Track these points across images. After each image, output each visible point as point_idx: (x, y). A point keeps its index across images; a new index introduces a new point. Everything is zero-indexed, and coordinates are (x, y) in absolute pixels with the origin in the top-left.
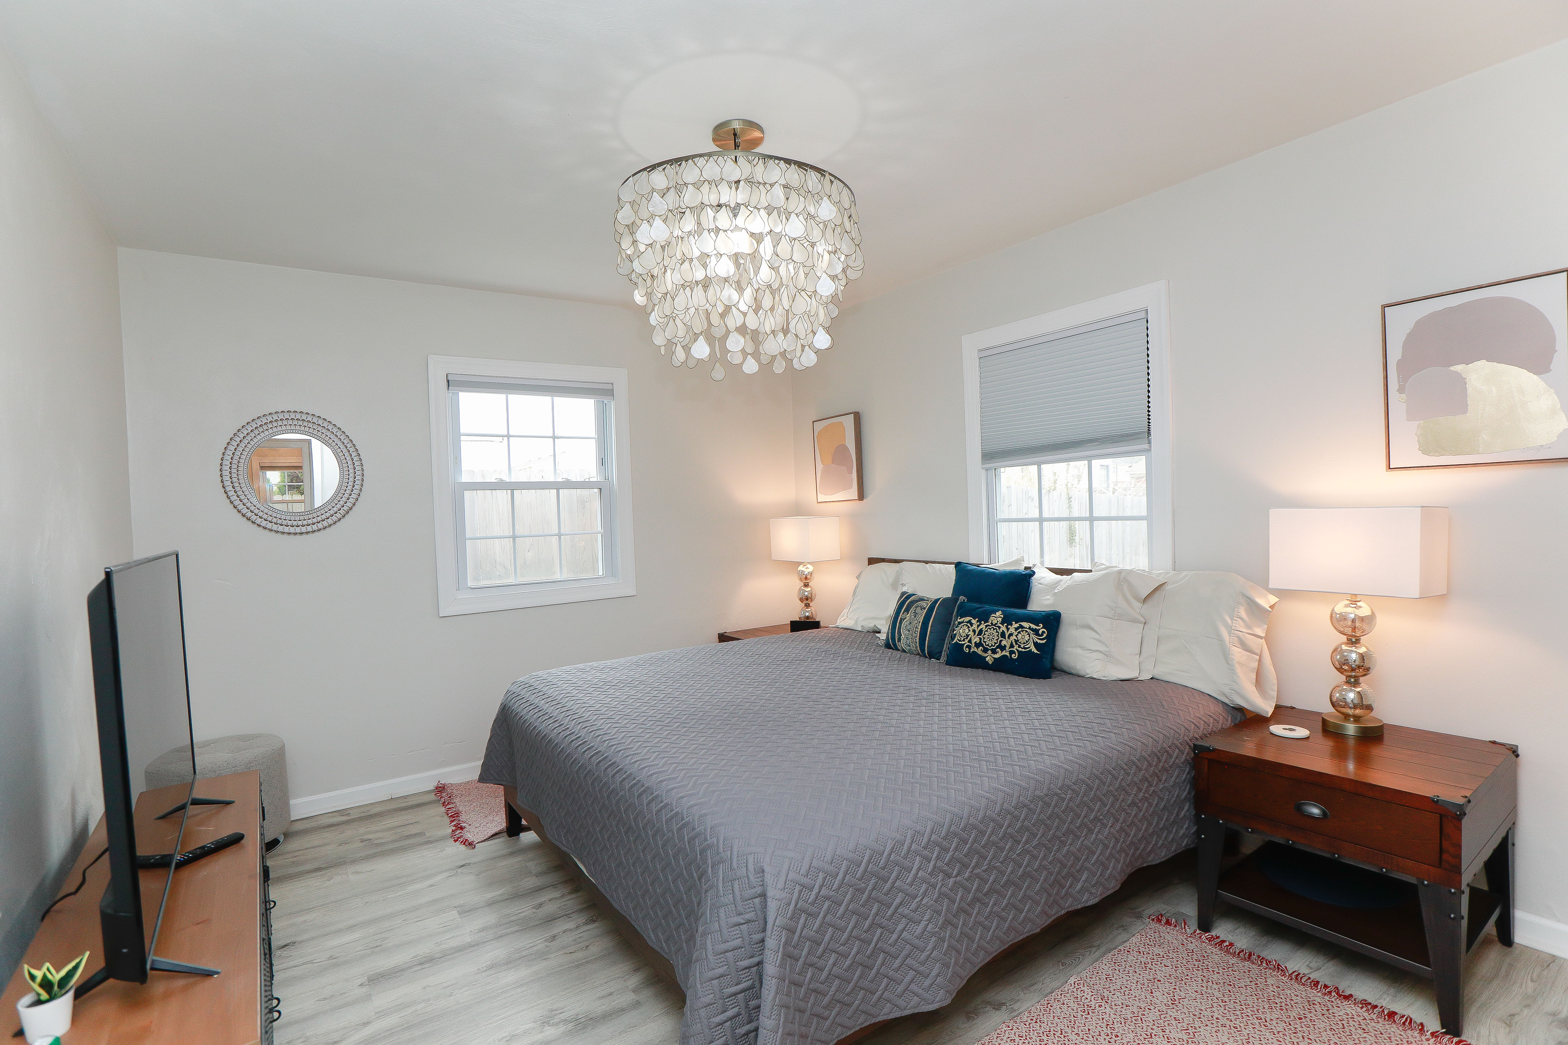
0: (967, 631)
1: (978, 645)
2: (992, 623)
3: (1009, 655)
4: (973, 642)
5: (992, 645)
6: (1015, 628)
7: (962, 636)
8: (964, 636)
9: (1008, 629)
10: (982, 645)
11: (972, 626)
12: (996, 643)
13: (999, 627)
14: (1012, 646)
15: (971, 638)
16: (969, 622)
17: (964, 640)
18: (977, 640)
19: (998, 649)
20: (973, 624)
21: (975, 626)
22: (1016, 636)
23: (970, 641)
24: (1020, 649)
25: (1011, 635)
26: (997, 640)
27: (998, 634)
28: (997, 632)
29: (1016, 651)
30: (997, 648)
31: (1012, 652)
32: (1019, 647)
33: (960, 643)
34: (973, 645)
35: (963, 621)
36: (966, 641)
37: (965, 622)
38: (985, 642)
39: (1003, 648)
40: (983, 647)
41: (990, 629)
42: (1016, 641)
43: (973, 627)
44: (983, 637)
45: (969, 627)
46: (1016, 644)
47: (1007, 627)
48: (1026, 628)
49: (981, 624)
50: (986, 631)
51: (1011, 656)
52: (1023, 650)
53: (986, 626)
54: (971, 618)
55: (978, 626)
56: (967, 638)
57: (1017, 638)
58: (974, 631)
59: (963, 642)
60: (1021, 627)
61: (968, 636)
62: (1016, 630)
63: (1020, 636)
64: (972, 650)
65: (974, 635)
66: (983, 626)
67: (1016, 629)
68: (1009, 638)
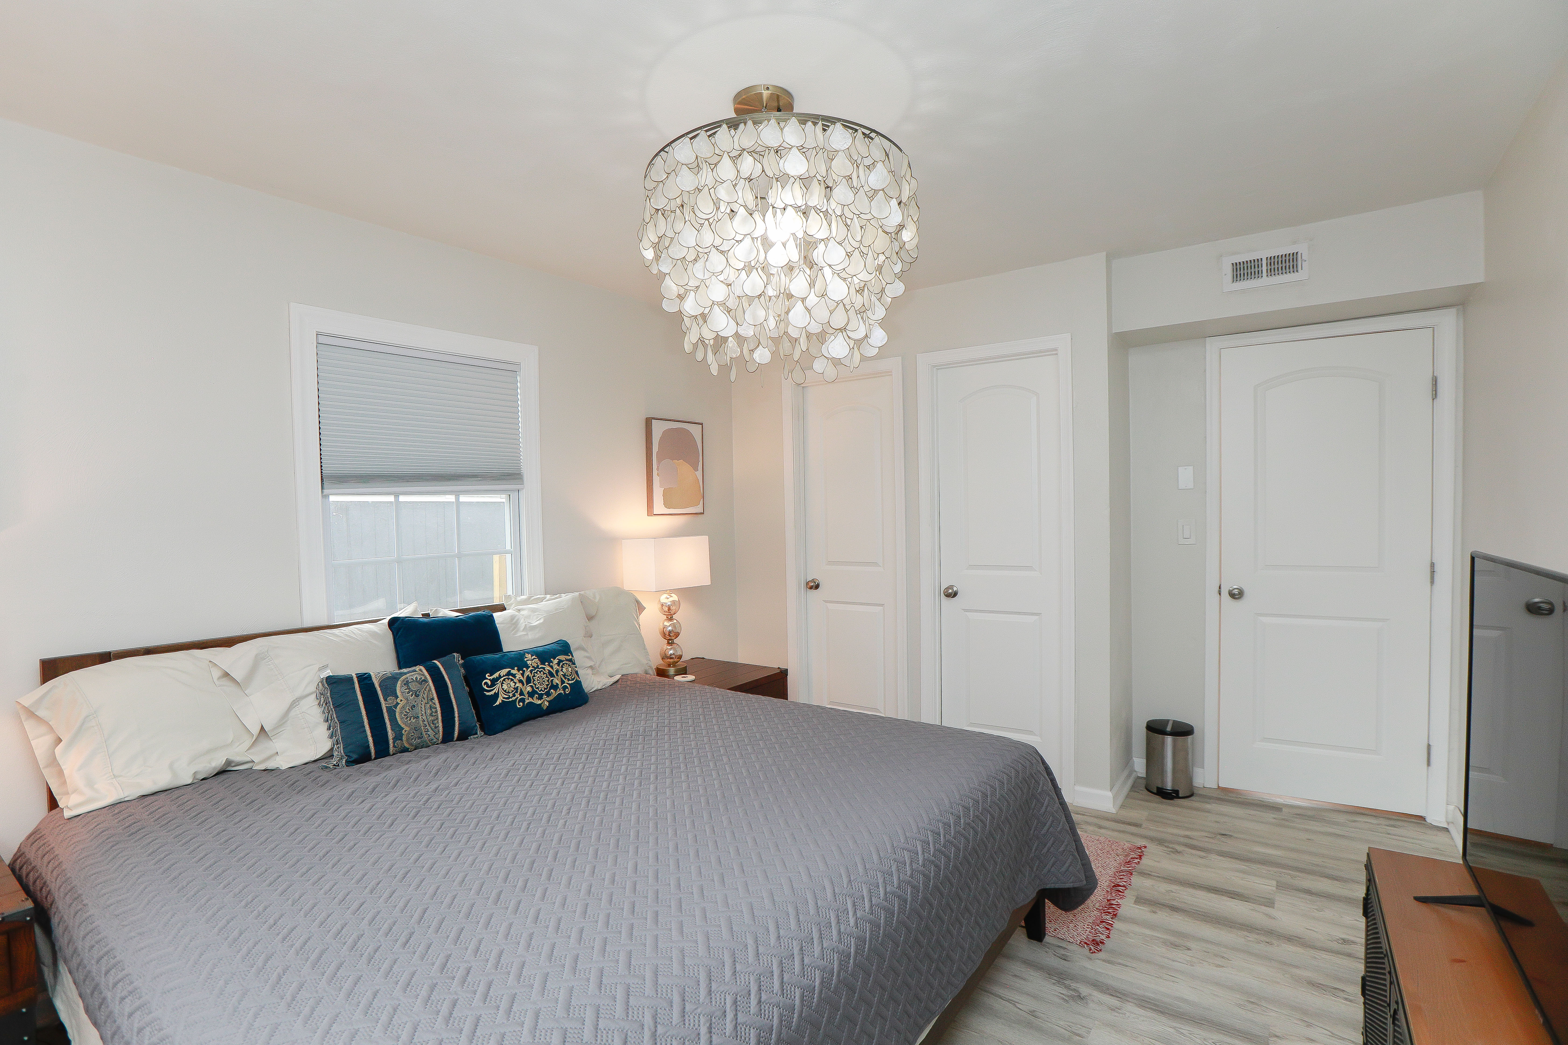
0: (512, 684)
1: (531, 694)
2: (533, 667)
3: (562, 692)
4: (525, 693)
5: (541, 690)
6: (556, 664)
7: (509, 692)
8: (513, 691)
9: (552, 667)
10: (536, 692)
11: (515, 677)
12: (548, 685)
13: (544, 668)
14: (563, 682)
15: (521, 690)
16: (509, 674)
17: (514, 695)
18: (529, 689)
19: (552, 690)
20: (515, 674)
21: (519, 676)
22: (562, 670)
23: (522, 694)
24: (570, 682)
25: (557, 671)
26: (548, 681)
27: (547, 675)
28: (544, 673)
29: (567, 685)
30: (550, 690)
31: (565, 688)
32: (569, 680)
33: (511, 699)
34: (527, 696)
35: (500, 675)
36: (517, 695)
37: (504, 676)
38: (538, 688)
39: (555, 687)
40: (538, 694)
41: (536, 673)
42: (564, 676)
43: (517, 678)
44: (534, 684)
45: (512, 680)
46: (565, 678)
47: (549, 665)
48: (564, 661)
49: (524, 672)
50: (533, 676)
51: (565, 692)
52: (572, 682)
53: (531, 671)
54: (509, 669)
55: (523, 675)
56: (517, 692)
57: (564, 672)
58: (521, 681)
59: (514, 698)
60: (560, 661)
61: (516, 689)
62: (559, 666)
63: (564, 670)
64: (526, 703)
65: (523, 685)
66: (527, 673)
67: (558, 664)
68: (557, 675)
